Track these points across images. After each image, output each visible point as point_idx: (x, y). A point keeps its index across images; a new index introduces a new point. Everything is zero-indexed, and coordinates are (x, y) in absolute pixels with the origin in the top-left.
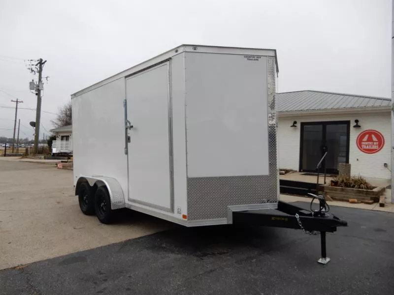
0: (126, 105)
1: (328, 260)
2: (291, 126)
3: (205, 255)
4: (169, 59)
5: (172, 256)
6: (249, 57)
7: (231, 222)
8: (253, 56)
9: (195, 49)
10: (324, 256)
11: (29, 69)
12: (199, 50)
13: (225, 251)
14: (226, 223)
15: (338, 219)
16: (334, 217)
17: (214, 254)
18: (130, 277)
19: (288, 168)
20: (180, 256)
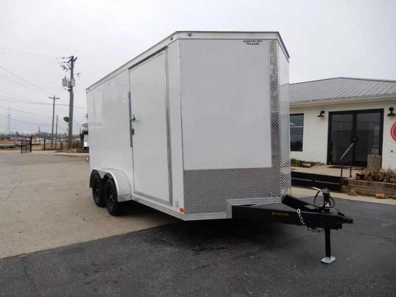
1: (333, 259)
2: (319, 116)
3: (202, 250)
4: (165, 48)
5: (169, 250)
6: (248, 42)
7: (230, 217)
8: (253, 40)
9: (190, 36)
10: (328, 255)
11: (62, 66)
12: (194, 36)
13: (225, 247)
14: (225, 218)
15: (343, 215)
16: (339, 213)
17: (212, 249)
18: (121, 269)
19: (315, 161)
20: (176, 250)
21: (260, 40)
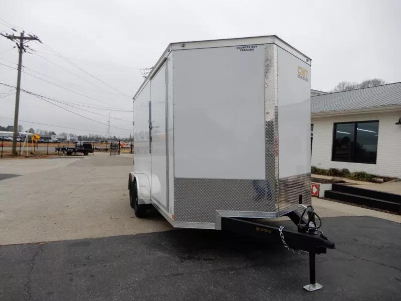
0: (150, 106)
2: (397, 124)
4: (166, 60)
7: (219, 228)
9: (183, 46)
10: (313, 282)
12: (187, 46)
13: (213, 258)
14: (214, 229)
15: (326, 238)
16: (322, 236)
17: (199, 259)
21: (255, 46)
